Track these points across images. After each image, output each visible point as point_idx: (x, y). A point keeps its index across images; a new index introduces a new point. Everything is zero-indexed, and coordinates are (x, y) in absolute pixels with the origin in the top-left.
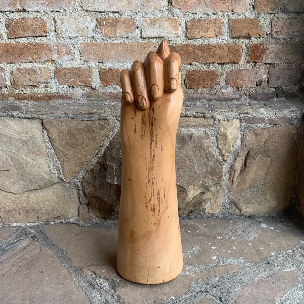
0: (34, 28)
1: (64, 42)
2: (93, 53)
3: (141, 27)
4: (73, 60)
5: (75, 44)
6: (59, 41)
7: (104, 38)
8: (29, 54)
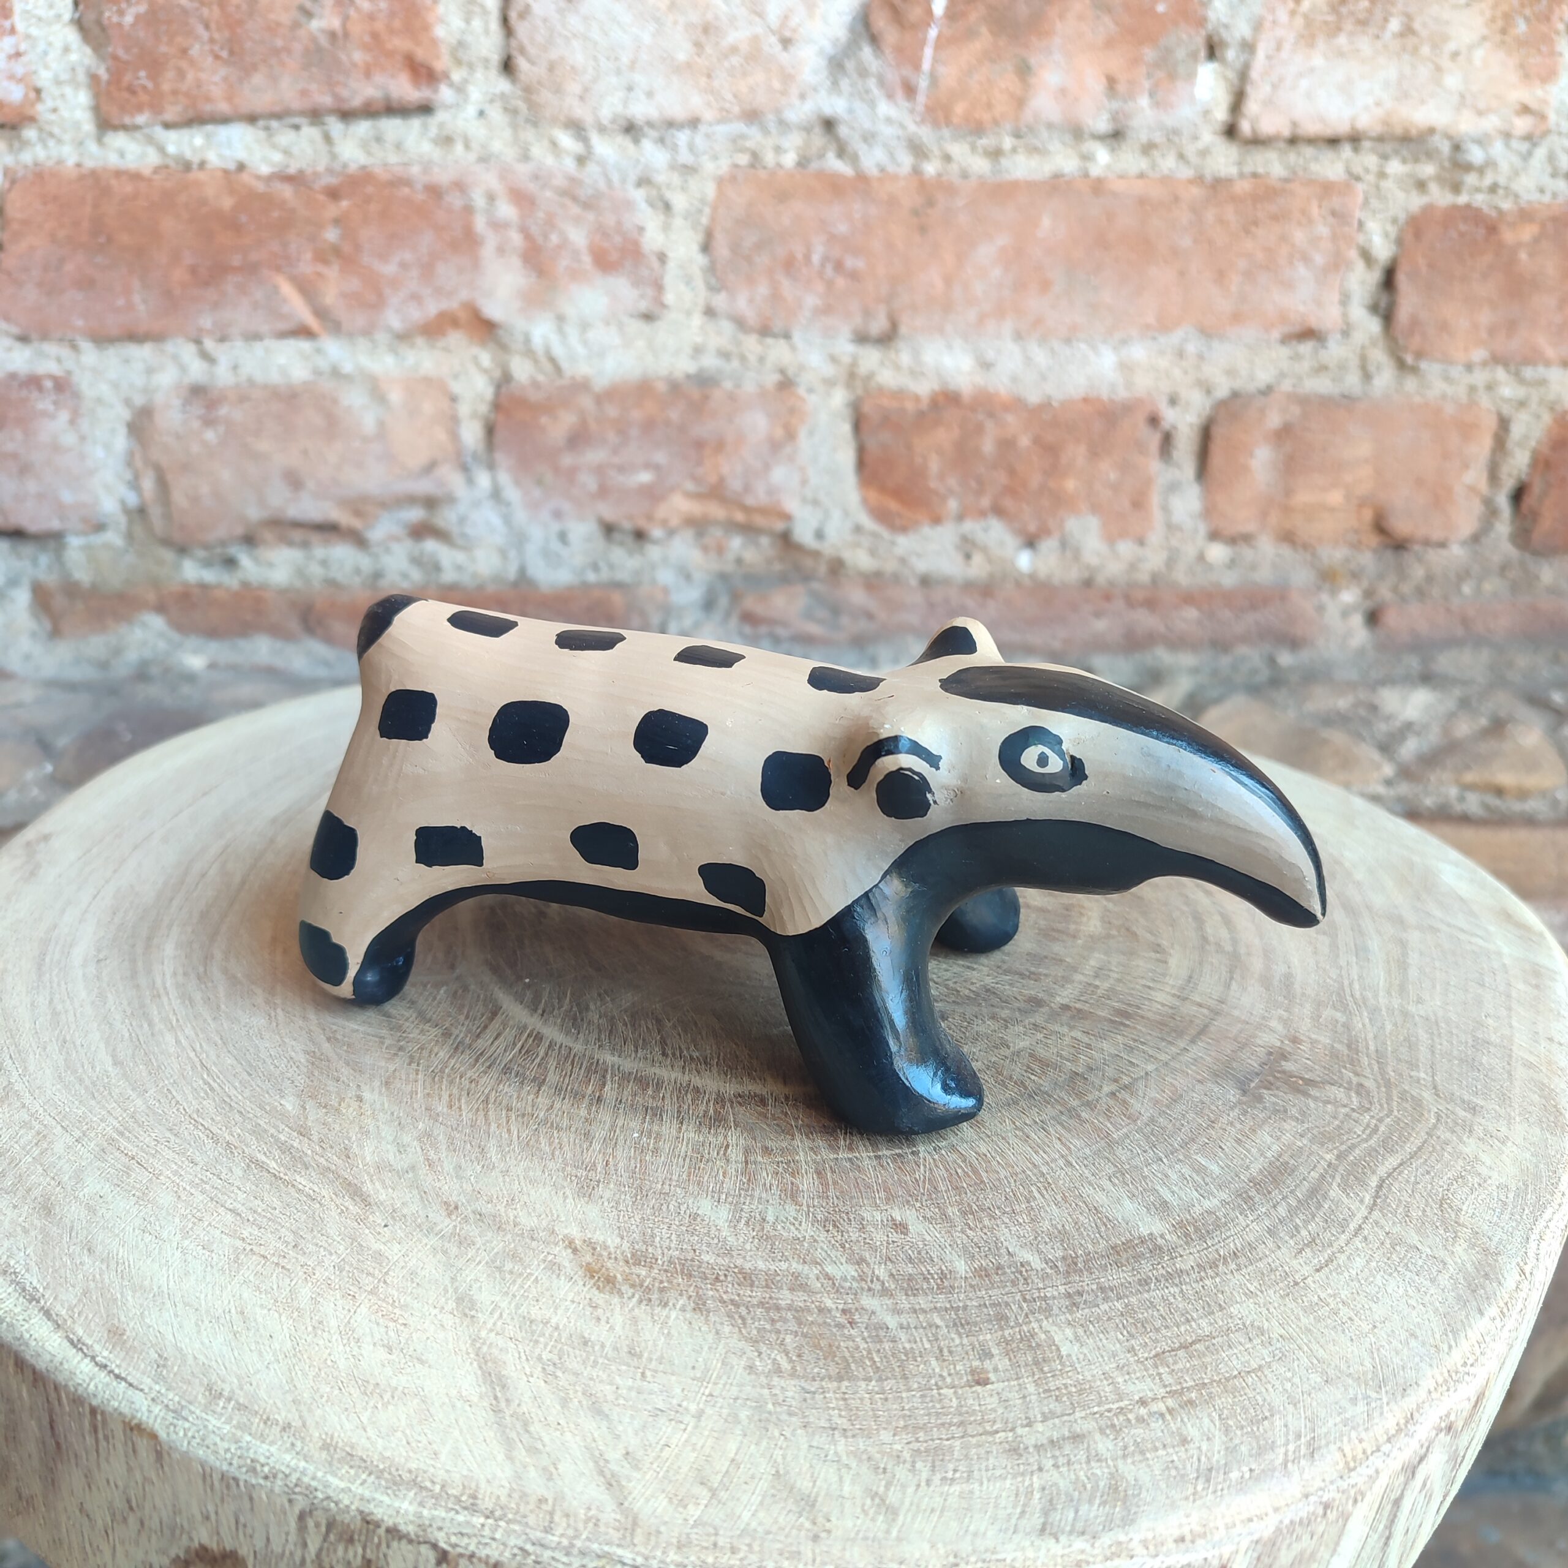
0: (324, 41)
1: (581, 160)
2: (816, 258)
3: (1249, 47)
4: (648, 317)
5: (676, 179)
6: (538, 150)
7: (925, 134)
8: (282, 263)
